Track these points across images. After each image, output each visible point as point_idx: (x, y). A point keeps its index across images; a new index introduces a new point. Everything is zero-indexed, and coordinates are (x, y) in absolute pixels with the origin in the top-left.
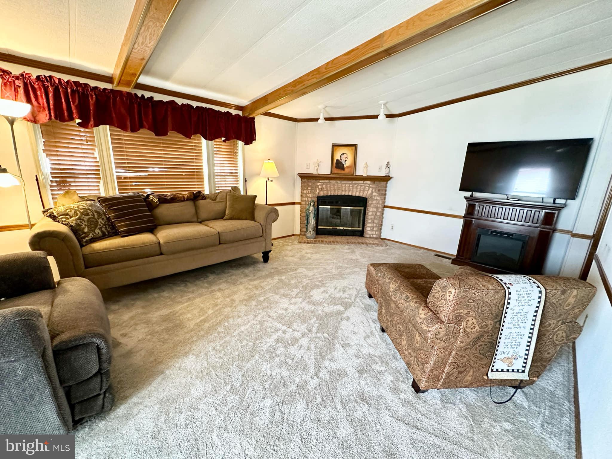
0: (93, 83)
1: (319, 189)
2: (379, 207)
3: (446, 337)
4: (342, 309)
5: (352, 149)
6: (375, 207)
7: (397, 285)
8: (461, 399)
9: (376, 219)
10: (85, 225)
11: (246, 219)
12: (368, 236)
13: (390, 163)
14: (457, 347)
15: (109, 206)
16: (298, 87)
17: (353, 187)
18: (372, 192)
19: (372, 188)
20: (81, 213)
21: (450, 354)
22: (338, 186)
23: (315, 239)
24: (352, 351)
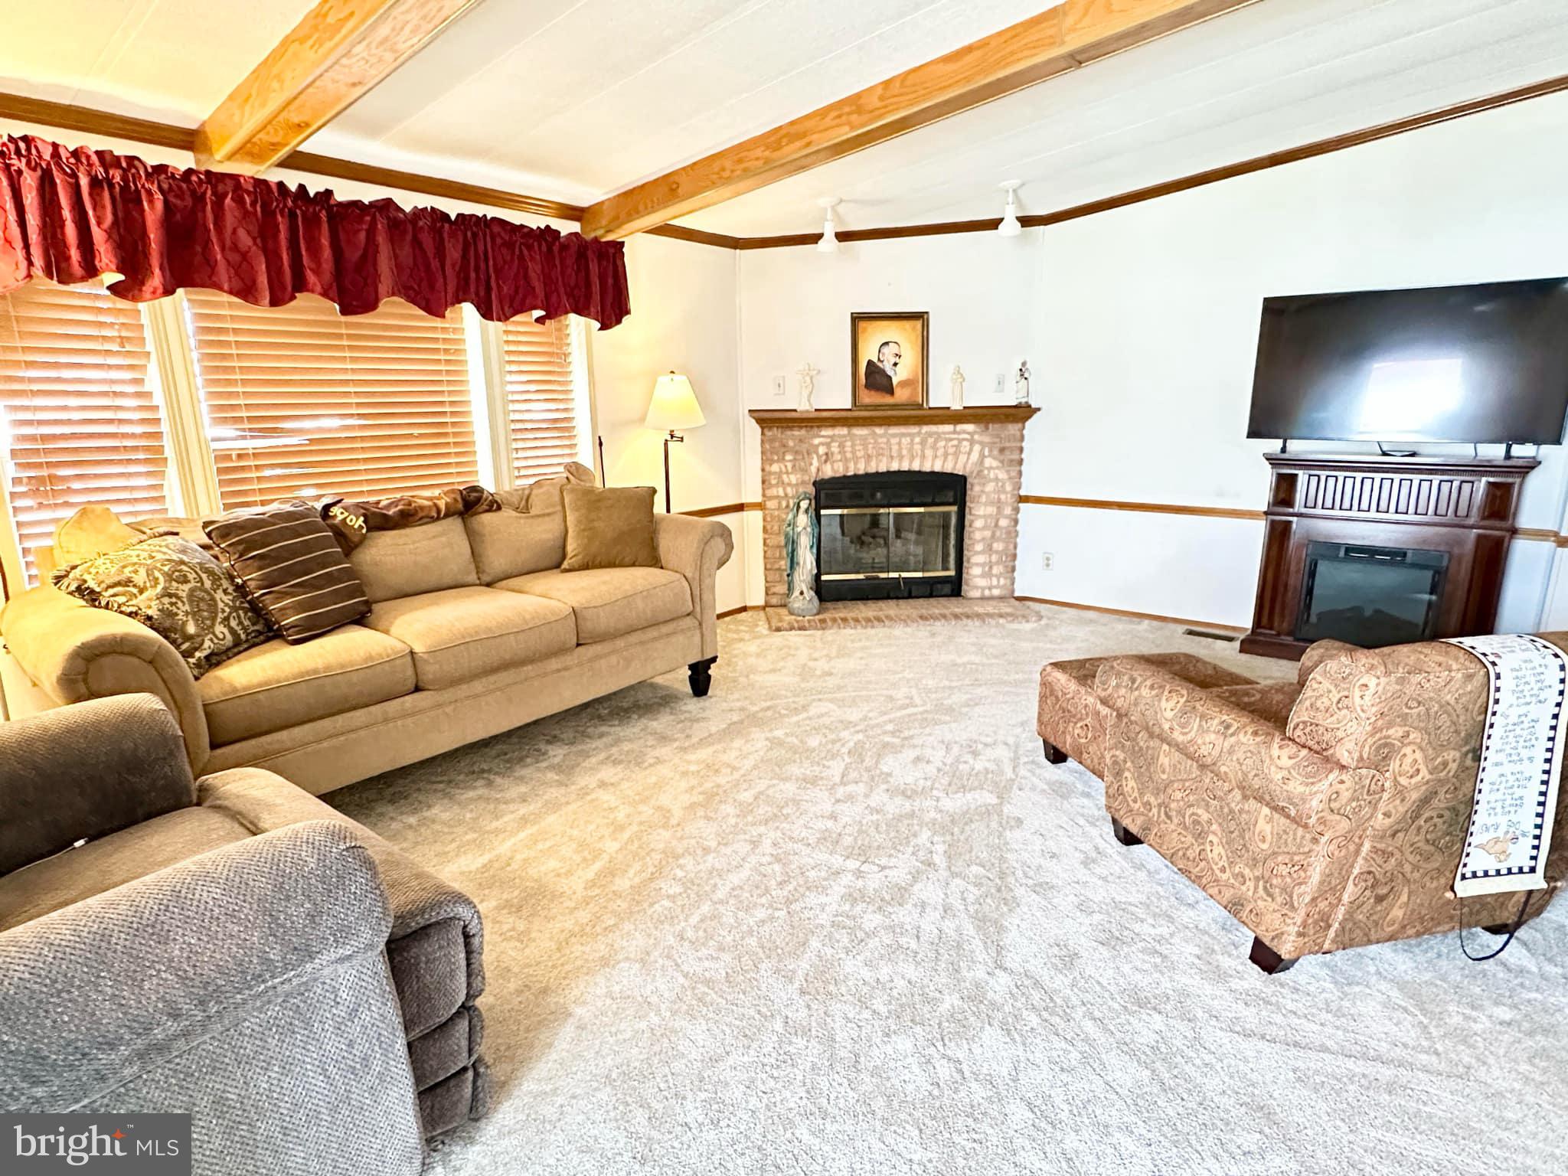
0: (152, 155)
1: (819, 457)
2: (1006, 503)
3: (1354, 804)
4: (992, 799)
5: (914, 328)
6: (992, 503)
7: (1182, 700)
8: (1378, 973)
9: (998, 540)
10: (187, 613)
11: (633, 565)
12: (976, 594)
13: (1028, 366)
14: (1375, 830)
15: (241, 548)
16: (786, 150)
17: (923, 443)
18: (982, 457)
19: (981, 443)
20: (165, 574)
21: (1357, 852)
22: (876, 442)
23: (818, 614)
24: (1065, 901)
